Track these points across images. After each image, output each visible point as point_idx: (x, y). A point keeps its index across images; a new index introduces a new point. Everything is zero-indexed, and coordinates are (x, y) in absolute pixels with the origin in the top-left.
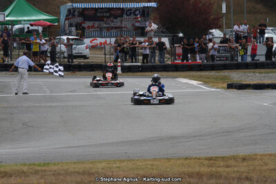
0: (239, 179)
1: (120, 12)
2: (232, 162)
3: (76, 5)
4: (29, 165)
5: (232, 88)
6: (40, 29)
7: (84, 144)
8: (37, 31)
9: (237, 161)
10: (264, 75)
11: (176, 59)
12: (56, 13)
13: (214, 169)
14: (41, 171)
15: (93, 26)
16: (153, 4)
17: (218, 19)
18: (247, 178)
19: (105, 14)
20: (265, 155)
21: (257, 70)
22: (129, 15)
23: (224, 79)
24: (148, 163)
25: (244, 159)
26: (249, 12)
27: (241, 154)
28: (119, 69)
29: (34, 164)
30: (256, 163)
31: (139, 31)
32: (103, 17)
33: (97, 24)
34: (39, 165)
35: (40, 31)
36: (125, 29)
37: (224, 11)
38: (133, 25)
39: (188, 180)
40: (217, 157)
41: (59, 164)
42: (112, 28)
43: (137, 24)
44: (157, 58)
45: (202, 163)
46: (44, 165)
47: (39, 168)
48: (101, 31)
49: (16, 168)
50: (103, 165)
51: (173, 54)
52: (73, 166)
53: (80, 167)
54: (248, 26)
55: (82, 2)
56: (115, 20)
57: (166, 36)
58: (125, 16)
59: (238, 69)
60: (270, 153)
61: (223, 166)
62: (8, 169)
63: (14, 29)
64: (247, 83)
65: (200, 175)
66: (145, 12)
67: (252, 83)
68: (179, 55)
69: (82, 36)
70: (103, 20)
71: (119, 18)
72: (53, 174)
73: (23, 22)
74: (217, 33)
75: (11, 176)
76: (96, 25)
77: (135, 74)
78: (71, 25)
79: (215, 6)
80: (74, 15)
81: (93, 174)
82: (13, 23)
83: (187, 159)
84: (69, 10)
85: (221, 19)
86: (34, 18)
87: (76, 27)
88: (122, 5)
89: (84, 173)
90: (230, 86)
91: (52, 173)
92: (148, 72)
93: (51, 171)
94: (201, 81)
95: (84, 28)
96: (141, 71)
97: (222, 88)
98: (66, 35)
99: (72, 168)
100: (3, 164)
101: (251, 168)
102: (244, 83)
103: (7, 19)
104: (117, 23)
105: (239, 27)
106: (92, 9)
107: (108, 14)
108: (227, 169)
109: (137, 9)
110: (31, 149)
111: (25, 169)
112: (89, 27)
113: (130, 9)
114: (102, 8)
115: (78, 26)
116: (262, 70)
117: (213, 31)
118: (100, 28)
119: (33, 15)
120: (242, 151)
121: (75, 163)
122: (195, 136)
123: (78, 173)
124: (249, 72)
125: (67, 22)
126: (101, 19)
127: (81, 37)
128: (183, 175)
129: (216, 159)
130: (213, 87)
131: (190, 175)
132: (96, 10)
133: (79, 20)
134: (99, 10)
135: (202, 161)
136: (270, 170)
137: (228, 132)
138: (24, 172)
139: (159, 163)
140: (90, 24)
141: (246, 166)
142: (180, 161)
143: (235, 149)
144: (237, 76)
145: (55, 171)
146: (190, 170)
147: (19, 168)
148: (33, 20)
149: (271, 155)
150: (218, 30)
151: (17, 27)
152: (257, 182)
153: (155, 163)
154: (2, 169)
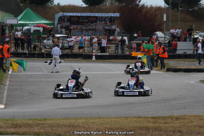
0: (174, 131)
1: (95, 19)
2: (169, 120)
3: (65, 14)
4: (33, 120)
5: (170, 71)
6: (41, 29)
7: (70, 107)
8: (39, 31)
9: (172, 120)
10: (191, 63)
11: (132, 51)
12: (52, 19)
13: (157, 125)
14: (41, 124)
15: (77, 28)
16: (117, 15)
17: (161, 25)
18: (179, 131)
19: (85, 20)
20: (192, 116)
21: (187, 60)
22: (101, 21)
24: (113, 120)
25: (177, 119)
27: (175, 115)
28: (94, 57)
29: (37, 120)
30: (185, 121)
32: (85, 22)
34: (39, 120)
35: (41, 31)
36: (98, 30)
37: (165, 19)
38: (104, 28)
39: (140, 131)
40: (159, 117)
41: (53, 119)
42: (90, 30)
43: (107, 28)
44: (119, 50)
45: (149, 120)
46: (43, 120)
47: (40, 122)
48: (82, 31)
49: (24, 122)
50: (83, 120)
51: (130, 47)
53: (67, 122)
54: (181, 30)
55: (69, 12)
56: (92, 24)
57: (125, 36)
58: (98, 22)
59: (174, 58)
60: (195, 114)
61: (163, 123)
62: (19, 122)
63: (24, 29)
64: (180, 68)
65: (147, 129)
66: (112, 20)
67: (183, 68)
68: (134, 49)
71: (94, 23)
72: (49, 126)
73: (30, 25)
74: (159, 34)
75: (21, 127)
76: (79, 28)
77: (104, 61)
78: (62, 27)
79: (159, 17)
80: (64, 21)
81: (76, 126)
82: (23, 25)
83: (139, 117)
84: (61, 17)
85: (163, 25)
86: (37, 22)
88: (96, 15)
89: (70, 126)
90: (168, 70)
92: (113, 59)
95: (71, 29)
96: (108, 59)
97: (163, 71)
98: (59, 34)
99: (61, 122)
100: (16, 119)
101: (182, 124)
102: (178, 68)
103: (19, 22)
104: (93, 26)
106: (76, 16)
107: (87, 20)
108: (166, 125)
109: (106, 18)
111: (30, 122)
112: (74, 29)
113: (102, 17)
114: (83, 16)
115: (67, 28)
116: (190, 60)
117: (157, 32)
120: (176, 113)
121: (64, 119)
122: (145, 103)
123: (66, 126)
124: (181, 61)
125: (59, 25)
126: (82, 24)
128: (136, 129)
129: (159, 118)
130: (157, 70)
131: (141, 128)
132: (79, 17)
133: (67, 24)
134: (81, 18)
136: (195, 126)
138: (29, 125)
139: (120, 120)
140: (75, 26)
141: (178, 123)
142: (135, 119)
143: (171, 112)
144: (172, 63)
145: (51, 124)
146: (141, 125)
147: (26, 122)
149: (196, 116)
150: (160, 33)
151: (26, 28)
152: (186, 134)
154: (15, 122)
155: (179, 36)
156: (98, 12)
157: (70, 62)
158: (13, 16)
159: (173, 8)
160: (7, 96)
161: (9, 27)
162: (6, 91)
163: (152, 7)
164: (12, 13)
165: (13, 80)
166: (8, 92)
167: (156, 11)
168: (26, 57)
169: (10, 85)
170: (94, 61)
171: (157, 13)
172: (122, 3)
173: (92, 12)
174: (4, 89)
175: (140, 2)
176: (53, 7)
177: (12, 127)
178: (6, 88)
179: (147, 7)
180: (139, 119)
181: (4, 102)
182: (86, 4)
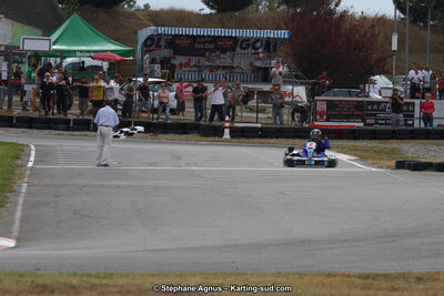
1: (231, 43)
2: (400, 283)
3: (161, 30)
4: (82, 276)
5: (403, 168)
6: (106, 65)
7: (168, 247)
8: (101, 68)
9: (407, 282)
11: (316, 120)
12: (131, 41)
14: (101, 286)
15: (188, 63)
16: (284, 34)
17: (385, 59)
19: (207, 46)
22: (244, 49)
23: (391, 153)
24: (268, 279)
25: (419, 279)
26: (435, 50)
27: (415, 271)
28: (227, 131)
29: (90, 275)
31: (260, 74)
32: (208, 49)
33: (194, 60)
34: (97, 277)
35: (105, 69)
36: (238, 70)
37: (395, 47)
38: (251, 64)
40: (377, 275)
41: (127, 275)
42: (218, 68)
43: (258, 63)
45: (353, 282)
46: (105, 276)
47: (97, 281)
48: (200, 71)
49: (62, 280)
50: (198, 280)
52: (150, 280)
54: (431, 72)
55: (172, 26)
56: (222, 56)
57: (302, 84)
58: (238, 49)
59: (414, 138)
61: (386, 288)
62: (48, 281)
63: (64, 64)
64: (428, 161)
66: (270, 46)
67: (435, 161)
68: (321, 114)
69: (170, 77)
70: (203, 55)
71: (229, 53)
72: (119, 292)
73: (78, 54)
74: (381, 81)
75: (53, 292)
76: (193, 63)
77: (251, 140)
78: (153, 61)
79: (380, 40)
80: (158, 46)
82: (63, 54)
83: (329, 275)
84: (150, 38)
85: (389, 60)
86: (96, 48)
87: (162, 63)
88: (234, 33)
90: (401, 165)
91: (116, 290)
92: (272, 137)
93: (115, 286)
94: (354, 155)
95: (174, 66)
96: (261, 137)
97: (388, 167)
100: (41, 272)
102: (423, 160)
103: (54, 47)
104: (226, 60)
105: (417, 73)
106: (188, 36)
107: (212, 46)
109: (257, 40)
110: (85, 252)
111: (75, 281)
112: (181, 65)
113: (247, 40)
114: (204, 36)
115: (165, 63)
117: (377, 77)
118: (199, 67)
119: (95, 43)
120: (418, 267)
121: (153, 276)
122: (345, 241)
124: (432, 144)
125: (147, 56)
126: (200, 53)
127: (169, 80)
129: (376, 277)
130: (373, 165)
132: (194, 38)
133: (166, 53)
134: (198, 40)
135: (352, 279)
137: (395, 236)
138: (73, 287)
140: (184, 60)
141: (422, 290)
142: (320, 279)
143: (406, 263)
144: (412, 150)
145: (123, 286)
146: (333, 292)
148: (95, 51)
150: (383, 78)
151: (69, 60)
153: (280, 280)
154: (40, 281)
155: (427, 86)
156: (239, 26)
157: (172, 142)
158: (41, 33)
159: (414, 21)
160: (23, 220)
161: (29, 58)
162: (20, 208)
163: (364, 18)
164: (38, 27)
165: (36, 182)
166: (24, 210)
167: (373, 26)
168: (68, 129)
169: (29, 194)
170: (226, 140)
171: (376, 30)
172: (295, 7)
173: (223, 26)
174: (16, 203)
175: (337, 5)
176: (133, 14)
177: (31, 293)
178: (21, 200)
179: (353, 17)
180: (330, 279)
181: (16, 233)
182: (212, 8)
